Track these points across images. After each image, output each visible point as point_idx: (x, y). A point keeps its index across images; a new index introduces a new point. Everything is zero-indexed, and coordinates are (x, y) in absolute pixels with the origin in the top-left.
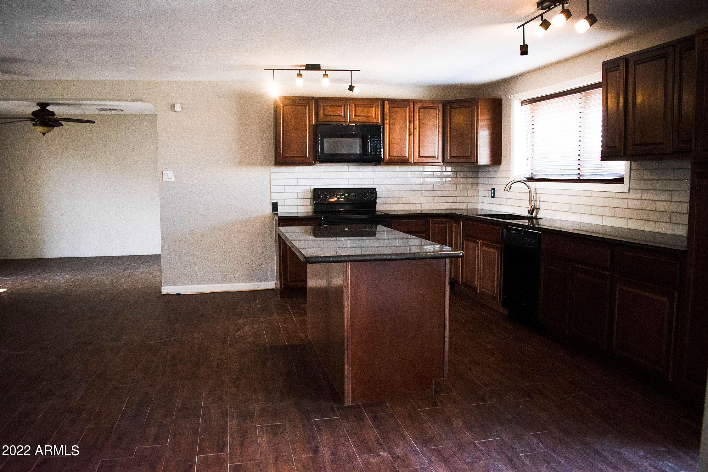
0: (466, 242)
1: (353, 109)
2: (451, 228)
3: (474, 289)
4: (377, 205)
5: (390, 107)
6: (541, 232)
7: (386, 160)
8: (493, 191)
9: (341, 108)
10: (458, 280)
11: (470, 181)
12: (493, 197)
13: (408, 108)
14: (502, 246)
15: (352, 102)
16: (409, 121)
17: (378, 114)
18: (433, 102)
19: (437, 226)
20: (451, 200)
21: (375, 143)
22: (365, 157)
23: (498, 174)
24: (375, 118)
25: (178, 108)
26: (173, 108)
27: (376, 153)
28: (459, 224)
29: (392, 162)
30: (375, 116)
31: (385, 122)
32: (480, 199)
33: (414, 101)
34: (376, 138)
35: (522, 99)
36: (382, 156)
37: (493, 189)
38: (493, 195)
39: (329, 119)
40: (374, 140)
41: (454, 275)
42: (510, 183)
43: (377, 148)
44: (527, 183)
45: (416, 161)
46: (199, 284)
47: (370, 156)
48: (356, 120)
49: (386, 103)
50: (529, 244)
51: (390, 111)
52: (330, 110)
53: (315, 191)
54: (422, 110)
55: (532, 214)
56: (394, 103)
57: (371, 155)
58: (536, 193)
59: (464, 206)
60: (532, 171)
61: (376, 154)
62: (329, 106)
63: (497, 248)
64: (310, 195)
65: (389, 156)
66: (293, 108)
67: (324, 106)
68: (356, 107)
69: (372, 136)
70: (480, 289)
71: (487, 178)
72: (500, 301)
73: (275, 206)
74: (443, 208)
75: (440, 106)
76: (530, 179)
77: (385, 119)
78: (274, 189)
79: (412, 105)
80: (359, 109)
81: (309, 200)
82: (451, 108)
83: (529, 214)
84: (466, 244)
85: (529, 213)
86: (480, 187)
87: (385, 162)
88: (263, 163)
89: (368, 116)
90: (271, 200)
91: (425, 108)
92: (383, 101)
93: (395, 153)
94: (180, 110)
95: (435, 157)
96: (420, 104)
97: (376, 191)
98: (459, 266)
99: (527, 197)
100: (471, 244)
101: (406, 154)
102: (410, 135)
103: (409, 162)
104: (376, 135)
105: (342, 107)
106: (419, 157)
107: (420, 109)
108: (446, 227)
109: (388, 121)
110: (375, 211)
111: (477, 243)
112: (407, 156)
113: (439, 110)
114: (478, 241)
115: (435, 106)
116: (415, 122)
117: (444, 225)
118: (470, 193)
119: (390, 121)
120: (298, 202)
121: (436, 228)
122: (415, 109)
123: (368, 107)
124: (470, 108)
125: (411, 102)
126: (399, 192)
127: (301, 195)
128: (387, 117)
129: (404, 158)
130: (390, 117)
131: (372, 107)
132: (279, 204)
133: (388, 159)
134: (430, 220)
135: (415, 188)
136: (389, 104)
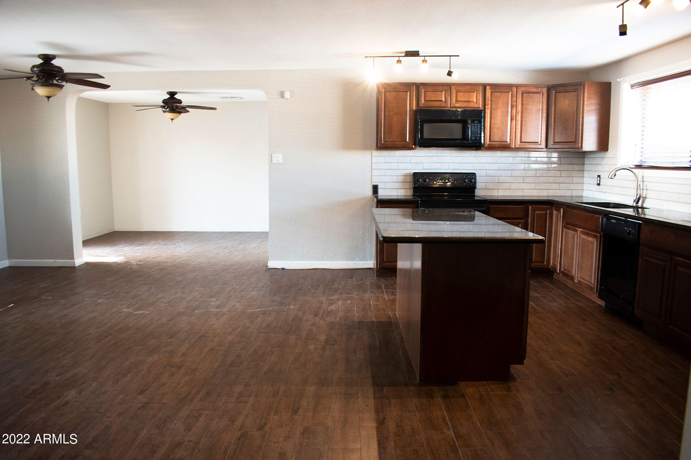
0: (566, 229)
1: (454, 95)
2: (551, 215)
3: (572, 278)
4: (476, 190)
5: (492, 92)
6: (641, 222)
7: (486, 145)
8: (599, 178)
9: (442, 94)
10: (556, 269)
11: (576, 167)
12: (599, 184)
13: (510, 93)
14: (601, 236)
15: (453, 87)
16: (512, 106)
17: (479, 100)
18: (536, 86)
19: (536, 212)
20: (555, 186)
21: (476, 128)
22: (465, 142)
23: (605, 161)
24: (477, 103)
25: (287, 95)
26: (282, 95)
27: (476, 138)
28: (559, 211)
29: (492, 148)
30: (477, 101)
31: (487, 107)
32: (585, 187)
33: (517, 86)
34: (476, 123)
35: (632, 83)
36: (482, 141)
37: (599, 176)
38: (598, 183)
39: (430, 104)
40: (474, 125)
41: (553, 264)
42: (615, 170)
43: (477, 134)
44: (634, 170)
45: (517, 146)
46: (302, 260)
47: (470, 141)
48: (457, 105)
49: (488, 88)
50: (629, 234)
51: (491, 96)
52: (432, 96)
53: (415, 174)
54: (525, 95)
55: (637, 203)
56: (497, 88)
57: (471, 140)
58: (643, 181)
59: (569, 193)
60: (641, 158)
61: (476, 139)
62: (430, 91)
63: (595, 237)
64: (410, 179)
65: (490, 141)
66: (395, 93)
67: (425, 92)
68: (457, 92)
69: (473, 121)
70: (577, 278)
71: (594, 164)
72: (597, 292)
73: (375, 189)
74: (545, 194)
75: (545, 91)
76: (639, 167)
77: (487, 104)
78: (375, 173)
79: (514, 89)
80: (460, 94)
81: (409, 183)
82: (556, 93)
83: (635, 203)
84: (566, 232)
85: (634, 201)
86: (586, 174)
87: (485, 147)
88: (365, 147)
89: (469, 102)
90: (372, 182)
91: (529, 93)
92: (484, 86)
93: (497, 138)
94: (289, 97)
95: (538, 142)
96: (523, 89)
97: (475, 176)
98: (558, 254)
99: (634, 185)
100: (571, 232)
101: (507, 139)
102: (512, 119)
103: (509, 148)
104: (476, 120)
105: (443, 93)
106: (521, 142)
107: (522, 94)
108: (547, 212)
109: (489, 106)
110: (474, 196)
111: (576, 231)
112: (509, 141)
113: (543, 94)
114: (577, 229)
115: (539, 90)
116: (518, 107)
117: (544, 212)
118: (575, 180)
119: (491, 105)
120: (398, 185)
121: (536, 215)
122: (518, 93)
123: (470, 92)
124: (576, 92)
125: (515, 87)
126: (500, 177)
127: (401, 179)
128: (488, 102)
129: (505, 143)
130: (491, 102)
131: (474, 92)
132: (379, 187)
133: (489, 145)
134: (530, 207)
135: (517, 173)
136: (491, 88)
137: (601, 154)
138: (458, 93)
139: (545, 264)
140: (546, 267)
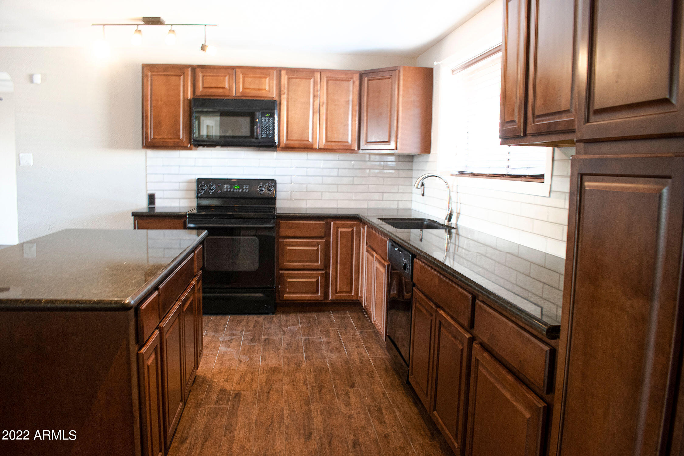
0: (368, 254)
1: (241, 81)
2: (359, 232)
3: (371, 317)
4: (276, 201)
5: (289, 79)
7: (282, 145)
8: (422, 187)
9: (225, 80)
10: (362, 303)
11: (403, 173)
13: (312, 80)
14: (388, 266)
15: (239, 71)
16: (314, 96)
17: (273, 87)
18: (347, 73)
19: (340, 230)
21: (267, 123)
22: (254, 140)
24: (270, 91)
25: (37, 79)
26: (31, 79)
27: (267, 135)
28: (364, 229)
29: (288, 148)
30: (269, 88)
31: (282, 96)
32: (414, 198)
33: (321, 71)
34: (268, 117)
35: (454, 67)
36: (277, 140)
38: (423, 192)
39: (210, 92)
40: (266, 120)
41: (361, 295)
42: (421, 178)
43: (269, 130)
44: (445, 178)
45: (322, 147)
47: (260, 140)
48: (245, 93)
49: (283, 72)
50: (405, 267)
51: (288, 83)
52: (211, 81)
53: (200, 181)
54: (330, 82)
56: (293, 72)
57: (262, 137)
58: (457, 192)
60: (467, 162)
61: (267, 137)
62: (210, 76)
64: (194, 186)
65: (287, 139)
66: (164, 78)
67: (203, 76)
68: (244, 78)
69: (263, 114)
70: (374, 318)
71: (420, 170)
73: (151, 198)
75: (356, 77)
76: (462, 173)
77: (282, 93)
78: (150, 178)
79: (318, 75)
80: (248, 80)
81: (192, 192)
82: (369, 80)
83: (447, 220)
85: (447, 216)
86: (414, 182)
87: (281, 148)
88: (135, 148)
89: (260, 89)
90: (147, 191)
91: (336, 80)
92: (279, 71)
93: (295, 136)
94: (39, 82)
95: (348, 142)
96: (329, 75)
97: (276, 184)
98: (363, 284)
100: (371, 257)
101: (309, 138)
102: (314, 113)
103: (311, 148)
104: (268, 113)
105: (227, 78)
106: (327, 141)
107: (328, 81)
108: (353, 230)
109: (285, 96)
111: (373, 256)
112: (310, 140)
113: (354, 82)
114: (374, 253)
115: (349, 76)
116: (322, 97)
117: (350, 230)
118: (401, 189)
119: (288, 95)
120: (180, 194)
121: (339, 233)
122: (322, 80)
123: (260, 77)
124: (390, 79)
125: (318, 71)
126: (308, 185)
127: (183, 186)
128: (285, 90)
129: (306, 143)
130: (288, 91)
131: (266, 78)
132: (156, 196)
133: (286, 144)
134: (332, 223)
135: (329, 180)
136: (287, 74)
137: (424, 157)
138: (246, 79)
139: (353, 294)
140: (354, 298)
